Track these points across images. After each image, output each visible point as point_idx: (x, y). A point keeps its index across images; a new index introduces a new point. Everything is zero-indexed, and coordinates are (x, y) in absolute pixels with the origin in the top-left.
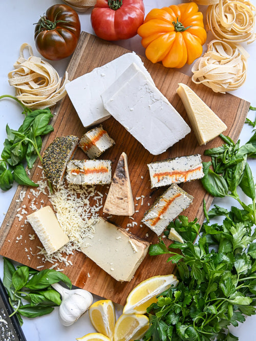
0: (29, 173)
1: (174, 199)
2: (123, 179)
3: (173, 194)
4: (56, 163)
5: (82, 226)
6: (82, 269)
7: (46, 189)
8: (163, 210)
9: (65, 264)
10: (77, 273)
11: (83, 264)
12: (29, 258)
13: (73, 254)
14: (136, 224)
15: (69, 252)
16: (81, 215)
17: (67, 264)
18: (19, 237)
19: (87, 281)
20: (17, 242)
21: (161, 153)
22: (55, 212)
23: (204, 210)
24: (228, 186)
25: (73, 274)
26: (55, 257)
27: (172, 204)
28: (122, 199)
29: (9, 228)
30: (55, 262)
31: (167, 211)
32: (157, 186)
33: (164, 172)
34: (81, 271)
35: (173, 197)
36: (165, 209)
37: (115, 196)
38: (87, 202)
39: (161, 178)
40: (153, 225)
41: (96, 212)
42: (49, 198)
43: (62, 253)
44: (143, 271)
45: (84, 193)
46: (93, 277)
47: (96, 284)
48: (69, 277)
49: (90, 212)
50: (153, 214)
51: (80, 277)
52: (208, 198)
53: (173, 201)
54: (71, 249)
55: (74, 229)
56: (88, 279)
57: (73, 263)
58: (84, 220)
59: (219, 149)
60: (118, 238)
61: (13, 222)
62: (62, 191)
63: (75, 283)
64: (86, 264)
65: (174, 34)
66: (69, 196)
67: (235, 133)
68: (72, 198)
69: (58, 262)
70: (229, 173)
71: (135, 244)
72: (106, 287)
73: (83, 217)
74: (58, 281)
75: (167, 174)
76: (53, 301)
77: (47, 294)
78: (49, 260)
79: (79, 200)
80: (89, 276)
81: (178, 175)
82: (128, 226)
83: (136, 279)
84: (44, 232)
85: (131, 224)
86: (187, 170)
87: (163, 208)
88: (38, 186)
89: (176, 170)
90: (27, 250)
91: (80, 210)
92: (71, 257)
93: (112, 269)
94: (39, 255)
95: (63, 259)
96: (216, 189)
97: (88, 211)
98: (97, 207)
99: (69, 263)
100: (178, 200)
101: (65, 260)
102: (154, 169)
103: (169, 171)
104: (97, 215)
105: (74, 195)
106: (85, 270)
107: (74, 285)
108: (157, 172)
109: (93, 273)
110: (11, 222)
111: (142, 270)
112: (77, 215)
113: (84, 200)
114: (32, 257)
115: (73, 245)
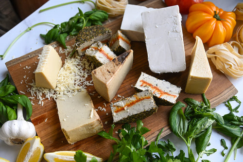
0: (68, 39)
1: (144, 99)
2: (120, 63)
3: (145, 95)
4: (88, 35)
5: (70, 87)
6: (46, 113)
7: (69, 53)
8: (131, 104)
9: (39, 102)
10: (40, 113)
11: (49, 111)
12: (21, 83)
13: (49, 99)
14: (105, 110)
15: (48, 96)
16: (75, 81)
17: (40, 103)
18: (28, 67)
19: (42, 123)
20: (24, 68)
21: (156, 72)
22: (62, 67)
23: (158, 135)
24: (187, 131)
25: (37, 112)
26: (37, 93)
27: (139, 103)
28: (110, 72)
29: (28, 58)
30: (34, 96)
31: (132, 107)
32: (138, 88)
33: (149, 83)
34: (44, 114)
35: (144, 97)
36: (133, 103)
37: (107, 68)
38: (86, 76)
39: (144, 85)
40: (116, 112)
41: (86, 86)
42: (66, 59)
43: (43, 94)
44: (84, 145)
45: (89, 70)
46: (48, 123)
47: (45, 129)
48: (33, 112)
49: (82, 83)
50: (121, 103)
51: (39, 117)
52: (167, 129)
53: (142, 100)
54: (51, 95)
55: (64, 83)
56: (43, 122)
57: (44, 105)
58: (75, 84)
59: (197, 102)
60: (86, 105)
61: (34, 57)
62: (77, 59)
63: (34, 118)
64: (51, 111)
65: (212, 17)
66: (79, 65)
67: (215, 102)
68: (80, 67)
69: (36, 98)
70: (194, 121)
71: (94, 114)
72: (49, 137)
73: (76, 82)
74: (24, 105)
75: (150, 85)
76: (9, 116)
77: (9, 109)
78: (31, 92)
79: (82, 72)
80: (46, 121)
81: (157, 91)
82: (99, 108)
83: (74, 148)
84: (46, 58)
85: (101, 108)
86: (166, 91)
87: (131, 102)
88: (66, 48)
89: (158, 87)
90: (25, 77)
91: (78, 77)
92: (46, 101)
93: (65, 120)
94: (29, 85)
95: (41, 98)
96: (177, 126)
97: (82, 81)
98: (89, 83)
99: (42, 103)
100: (145, 102)
101: (41, 99)
102: (144, 77)
103: (153, 84)
104: (85, 87)
105: (82, 66)
106: (47, 115)
107: (31, 120)
108: (144, 80)
109: (50, 121)
110: (32, 56)
111: (83, 143)
112: (73, 78)
113: (85, 73)
114: (24, 83)
115: (54, 94)
